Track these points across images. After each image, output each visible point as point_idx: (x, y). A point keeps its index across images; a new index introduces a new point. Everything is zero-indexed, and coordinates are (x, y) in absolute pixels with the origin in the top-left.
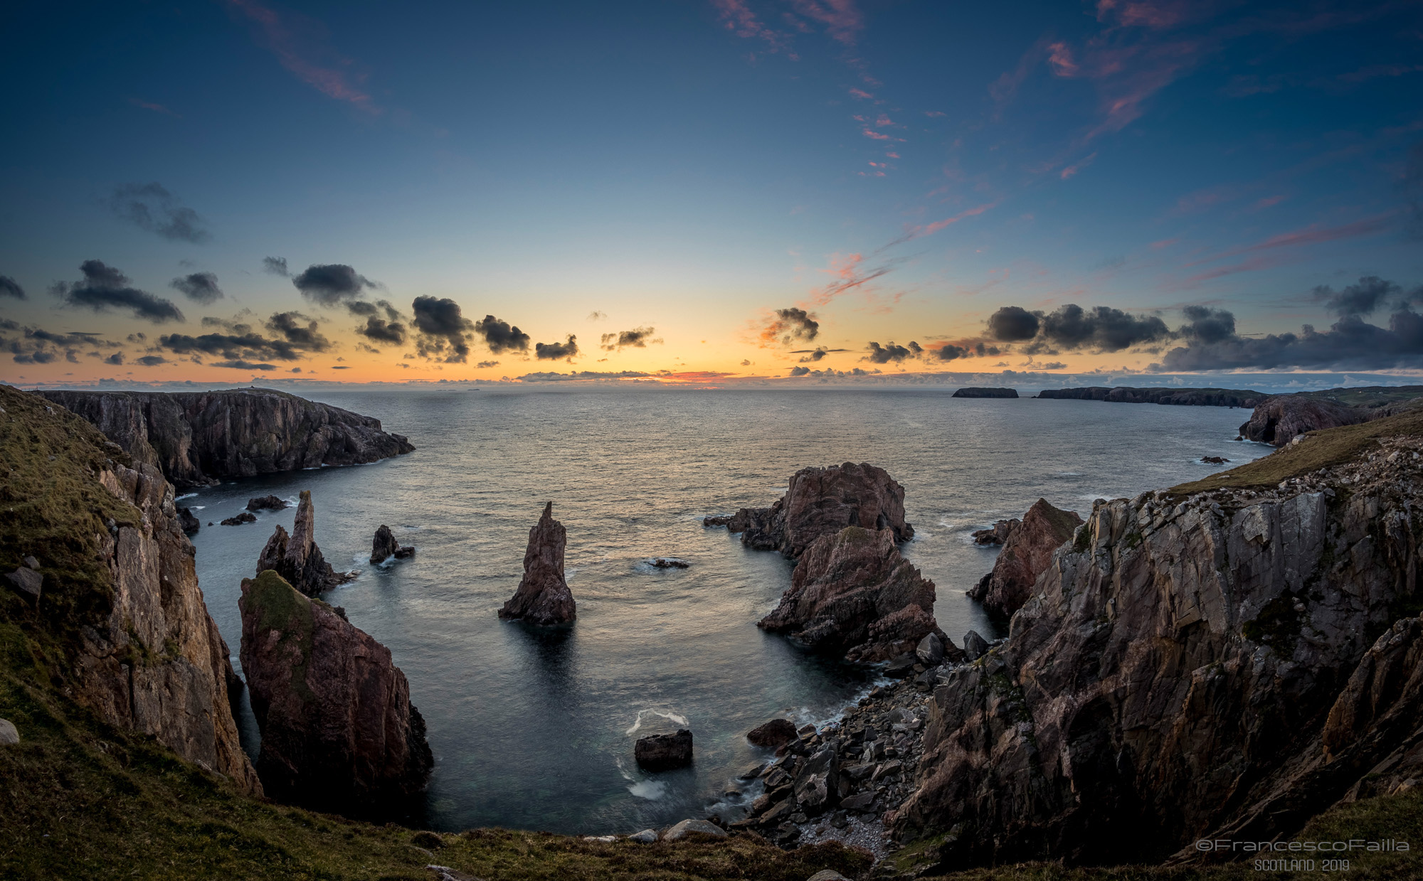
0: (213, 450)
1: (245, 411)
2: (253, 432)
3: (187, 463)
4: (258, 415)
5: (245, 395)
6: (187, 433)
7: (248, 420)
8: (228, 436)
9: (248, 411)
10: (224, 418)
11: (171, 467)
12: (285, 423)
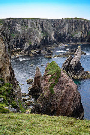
0: (62, 35)
2: (75, 31)
3: (53, 38)
5: (73, 20)
6: (54, 30)
7: (74, 27)
8: (67, 31)
10: (66, 26)
11: (48, 39)
12: (85, 28)
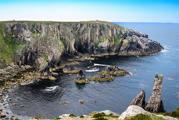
0: (82, 44)
1: (96, 30)
2: (99, 38)
3: (74, 49)
4: (102, 32)
6: (74, 38)
8: (89, 39)
9: (98, 30)
10: (87, 32)
11: (67, 50)
